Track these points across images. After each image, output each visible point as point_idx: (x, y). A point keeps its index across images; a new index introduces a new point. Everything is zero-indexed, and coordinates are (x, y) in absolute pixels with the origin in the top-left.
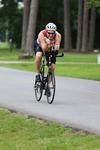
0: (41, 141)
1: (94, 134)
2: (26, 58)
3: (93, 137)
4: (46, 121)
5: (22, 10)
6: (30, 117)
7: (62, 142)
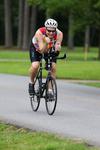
1: (35, 131)
3: (34, 134)
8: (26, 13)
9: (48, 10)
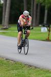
0: (12, 72)
2: (5, 29)
3: (39, 69)
4: (14, 61)
5: (2, 4)
6: (6, 59)
7: (23, 72)
8: (35, 8)
9: (46, 6)
